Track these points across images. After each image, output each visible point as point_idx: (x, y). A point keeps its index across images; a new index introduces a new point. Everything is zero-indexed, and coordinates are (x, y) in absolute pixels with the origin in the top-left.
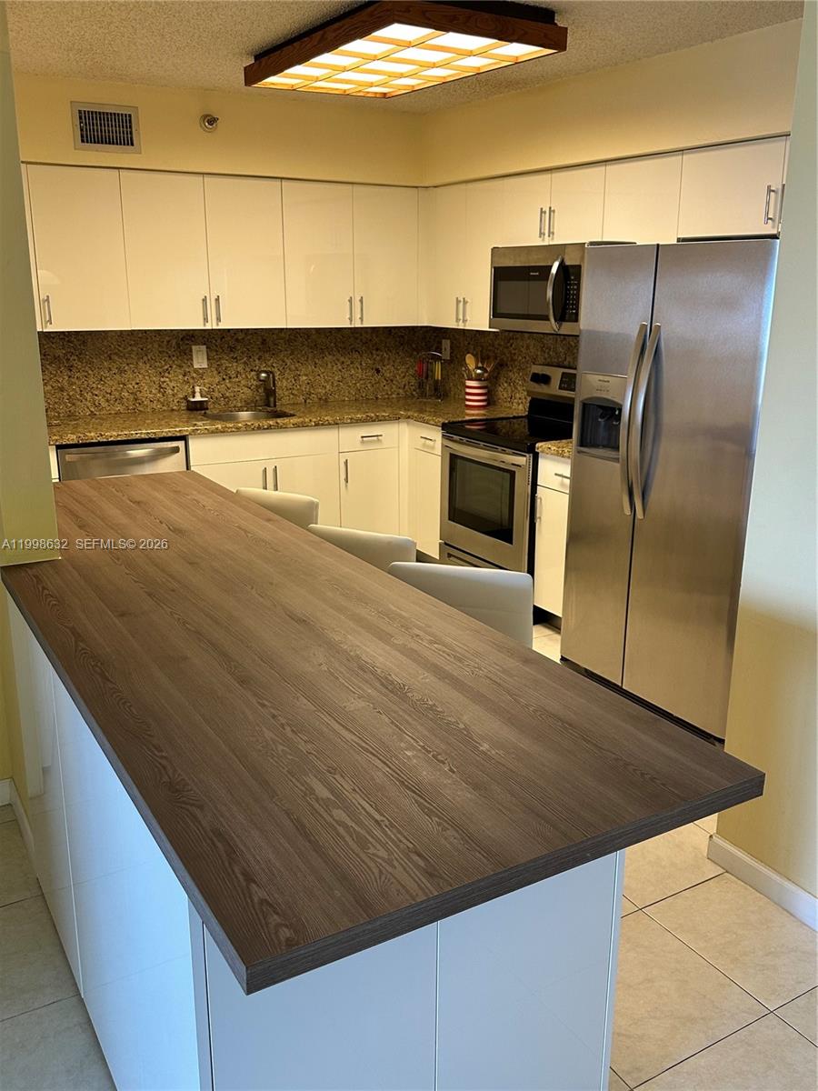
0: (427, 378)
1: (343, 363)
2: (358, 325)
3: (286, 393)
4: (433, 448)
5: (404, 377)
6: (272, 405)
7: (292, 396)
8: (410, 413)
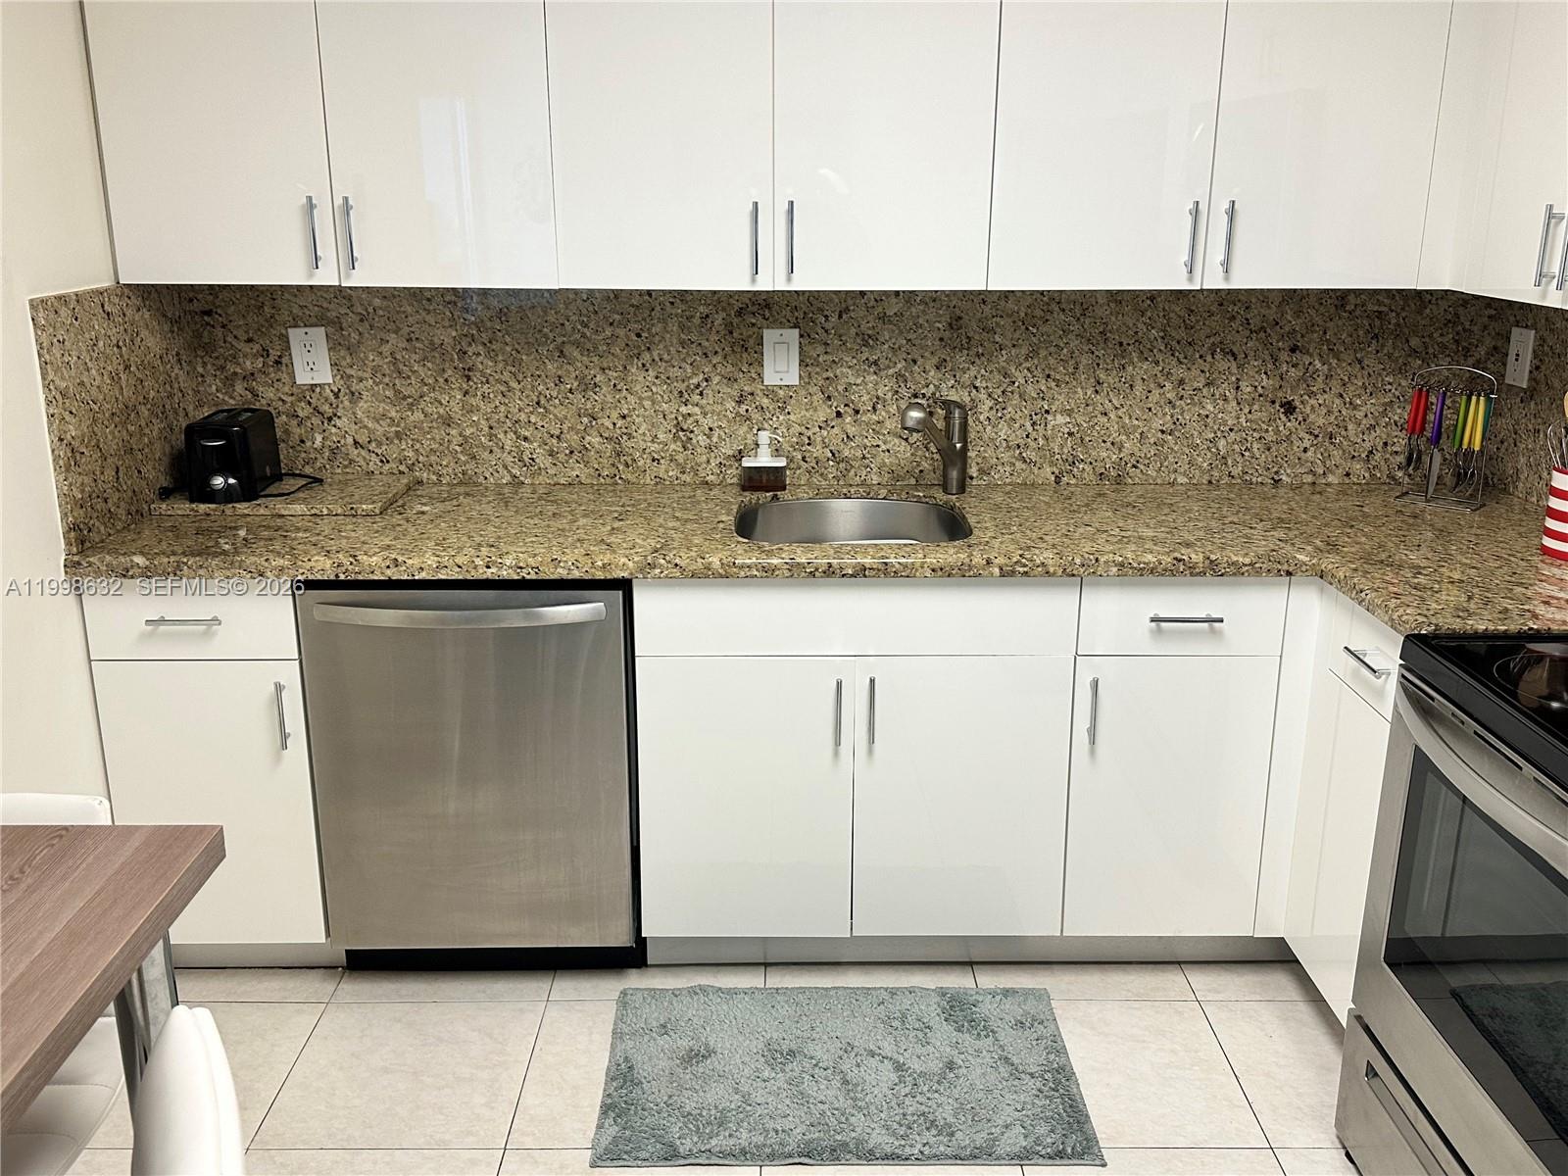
0: (1436, 440)
1: (1181, 382)
2: (1214, 281)
3: (1006, 457)
4: (1380, 693)
5: (1372, 427)
6: (954, 486)
7: (1019, 465)
8: (1328, 562)
